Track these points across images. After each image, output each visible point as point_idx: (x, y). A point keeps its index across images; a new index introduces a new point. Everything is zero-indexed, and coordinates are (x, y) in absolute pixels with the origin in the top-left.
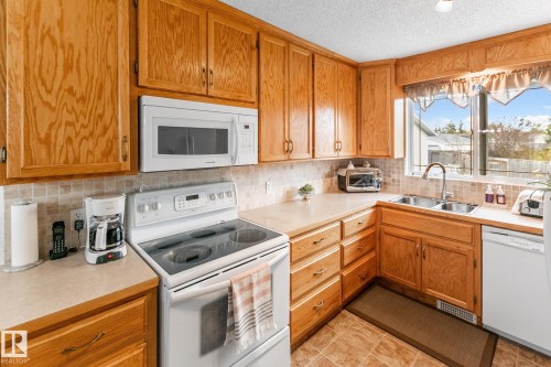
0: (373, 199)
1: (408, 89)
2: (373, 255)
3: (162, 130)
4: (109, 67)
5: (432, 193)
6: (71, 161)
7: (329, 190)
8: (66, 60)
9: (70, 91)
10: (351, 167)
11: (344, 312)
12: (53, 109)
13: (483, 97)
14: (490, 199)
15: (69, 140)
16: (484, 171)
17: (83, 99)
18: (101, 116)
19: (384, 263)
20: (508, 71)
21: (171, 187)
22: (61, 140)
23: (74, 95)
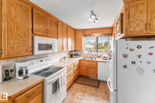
0: (79, 59)
1: (85, 36)
2: (79, 70)
3: (39, 45)
4: (27, 29)
5: (89, 57)
6: (18, 53)
7: (69, 58)
8: (17, 27)
9: (18, 35)
10: (73, 52)
11: (74, 83)
12: (14, 39)
13: (97, 38)
14: (98, 57)
15: (18, 47)
16: (97, 52)
17: (21, 37)
18: (25, 41)
19: (81, 72)
20: (101, 34)
21: (35, 59)
22: (16, 47)
23: (19, 36)
